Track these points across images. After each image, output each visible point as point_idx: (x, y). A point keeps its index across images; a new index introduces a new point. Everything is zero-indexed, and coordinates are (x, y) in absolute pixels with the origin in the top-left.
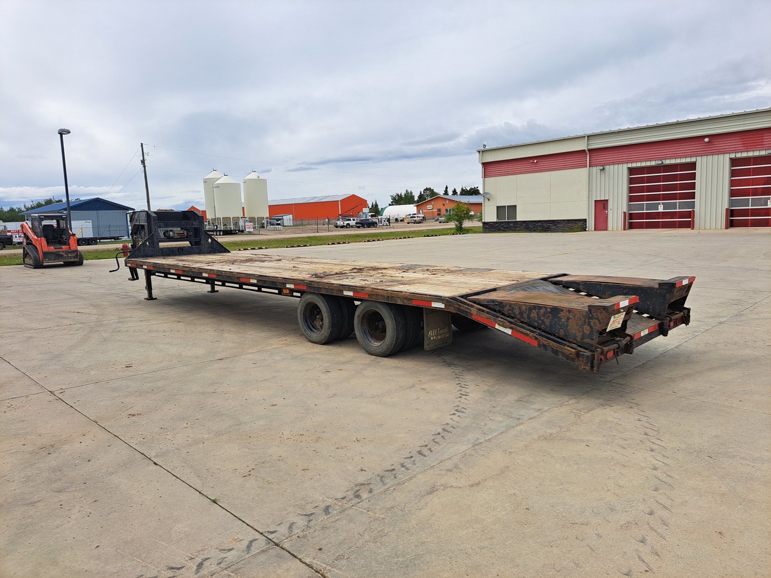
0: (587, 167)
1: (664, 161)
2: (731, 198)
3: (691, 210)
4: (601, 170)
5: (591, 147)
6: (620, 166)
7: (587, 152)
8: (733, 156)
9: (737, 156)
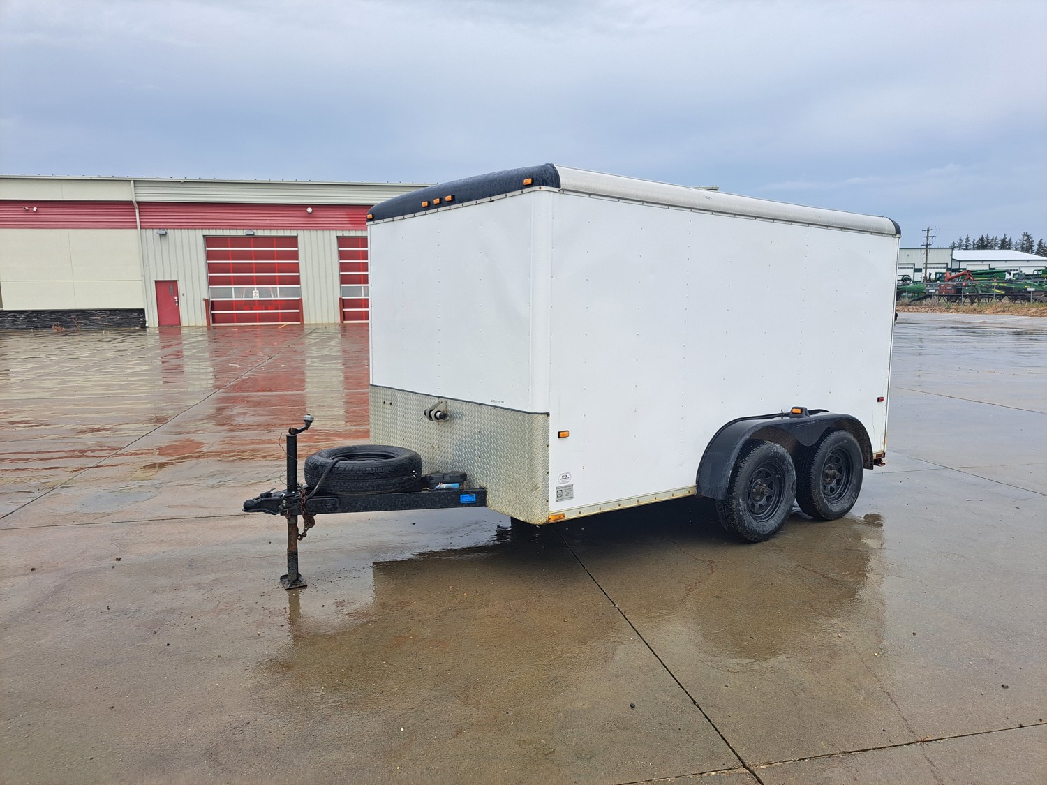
0: (136, 228)
1: (255, 231)
2: (342, 285)
3: (298, 298)
4: (160, 235)
5: (142, 198)
6: (192, 232)
7: (136, 205)
8: (340, 233)
9: (345, 235)
